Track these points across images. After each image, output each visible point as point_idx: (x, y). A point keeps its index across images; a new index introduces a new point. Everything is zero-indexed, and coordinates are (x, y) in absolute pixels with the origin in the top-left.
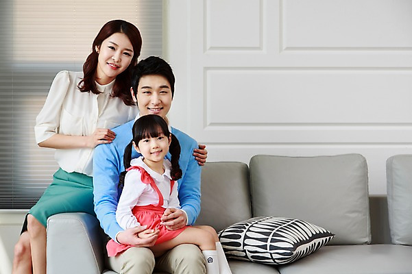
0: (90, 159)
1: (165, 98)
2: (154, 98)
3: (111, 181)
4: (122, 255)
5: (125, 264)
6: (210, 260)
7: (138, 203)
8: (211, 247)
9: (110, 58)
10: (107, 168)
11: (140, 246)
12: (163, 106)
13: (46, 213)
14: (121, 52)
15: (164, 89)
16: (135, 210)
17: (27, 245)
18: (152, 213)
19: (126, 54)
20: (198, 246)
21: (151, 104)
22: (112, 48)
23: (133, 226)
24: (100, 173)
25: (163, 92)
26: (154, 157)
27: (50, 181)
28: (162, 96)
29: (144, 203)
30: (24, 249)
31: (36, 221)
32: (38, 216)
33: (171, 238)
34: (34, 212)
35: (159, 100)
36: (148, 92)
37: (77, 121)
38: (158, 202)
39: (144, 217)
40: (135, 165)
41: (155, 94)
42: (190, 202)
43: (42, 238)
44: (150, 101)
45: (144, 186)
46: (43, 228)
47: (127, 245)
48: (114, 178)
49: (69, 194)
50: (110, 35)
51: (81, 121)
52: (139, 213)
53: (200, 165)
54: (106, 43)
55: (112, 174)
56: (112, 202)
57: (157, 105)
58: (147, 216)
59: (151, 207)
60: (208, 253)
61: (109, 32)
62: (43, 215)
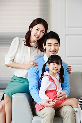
0: (27, 72)
1: (56, 48)
2: (52, 48)
3: (36, 80)
4: (42, 110)
5: (44, 114)
6: (77, 112)
7: (47, 89)
8: (77, 106)
9: (36, 33)
10: (34, 75)
11: (50, 106)
12: (56, 51)
13: (11, 93)
14: (41, 32)
16: (46, 92)
17: (3, 105)
18: (53, 93)
19: (42, 32)
20: (72, 106)
21: (51, 50)
22: (37, 30)
23: (46, 99)
24: (31, 77)
26: (54, 71)
27: (10, 80)
28: (56, 47)
29: (50, 89)
30: (3, 107)
31: (8, 96)
32: (8, 94)
33: (61, 103)
34: (7, 93)
36: (50, 45)
37: (22, 57)
38: (55, 89)
39: (50, 95)
40: (46, 74)
41: (53, 46)
42: (66, 88)
43: (10, 103)
44: (50, 49)
45: (50, 83)
46: (10, 99)
47: (44, 106)
48: (37, 79)
49: (19, 85)
50: (37, 24)
51: (24, 57)
52: (48, 94)
53: (69, 74)
54: (35, 27)
55: (36, 77)
56: (37, 89)
57: (54, 50)
58: (51, 94)
59: (52, 91)
60: (76, 109)
61: (36, 23)
62: (10, 94)
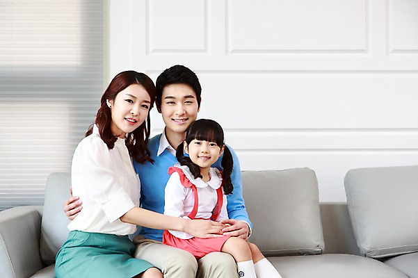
2: (179, 109)
6: (241, 274)
12: (188, 117)
14: (140, 105)
15: (188, 100)
19: (143, 106)
21: (175, 114)
22: (130, 101)
25: (188, 102)
26: (200, 163)
28: (187, 106)
35: (184, 110)
